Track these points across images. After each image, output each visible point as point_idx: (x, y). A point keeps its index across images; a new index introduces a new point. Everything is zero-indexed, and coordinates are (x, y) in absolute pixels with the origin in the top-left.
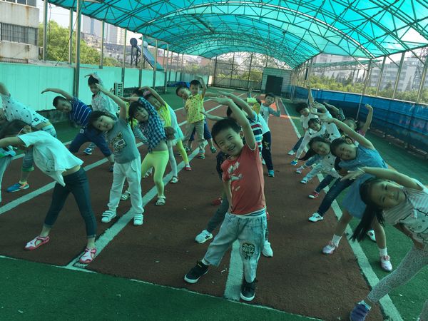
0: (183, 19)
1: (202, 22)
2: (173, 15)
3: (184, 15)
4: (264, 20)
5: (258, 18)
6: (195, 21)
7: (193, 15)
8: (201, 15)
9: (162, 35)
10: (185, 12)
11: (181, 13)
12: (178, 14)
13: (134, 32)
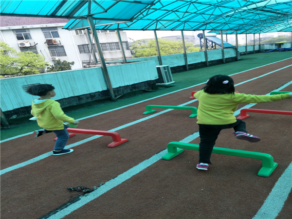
0: (245, 13)
1: (268, 11)
2: (233, 13)
6: (259, 12)
7: (254, 9)
8: (265, 7)
9: (226, 27)
10: (245, 8)
11: (240, 10)
12: (237, 11)
13: (194, 30)
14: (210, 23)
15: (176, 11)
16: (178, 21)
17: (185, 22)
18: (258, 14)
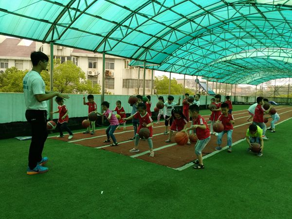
0: (220, 64)
1: (234, 64)
2: (214, 63)
3: (220, 62)
4: (270, 58)
5: (266, 57)
7: (225, 61)
8: (230, 60)
9: (211, 75)
10: (220, 60)
11: (218, 62)
12: (216, 62)
13: (192, 75)
14: (201, 70)
15: (183, 58)
16: (184, 66)
17: (187, 67)
18: (229, 66)
